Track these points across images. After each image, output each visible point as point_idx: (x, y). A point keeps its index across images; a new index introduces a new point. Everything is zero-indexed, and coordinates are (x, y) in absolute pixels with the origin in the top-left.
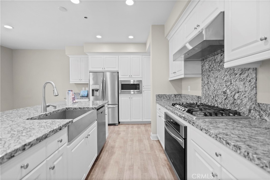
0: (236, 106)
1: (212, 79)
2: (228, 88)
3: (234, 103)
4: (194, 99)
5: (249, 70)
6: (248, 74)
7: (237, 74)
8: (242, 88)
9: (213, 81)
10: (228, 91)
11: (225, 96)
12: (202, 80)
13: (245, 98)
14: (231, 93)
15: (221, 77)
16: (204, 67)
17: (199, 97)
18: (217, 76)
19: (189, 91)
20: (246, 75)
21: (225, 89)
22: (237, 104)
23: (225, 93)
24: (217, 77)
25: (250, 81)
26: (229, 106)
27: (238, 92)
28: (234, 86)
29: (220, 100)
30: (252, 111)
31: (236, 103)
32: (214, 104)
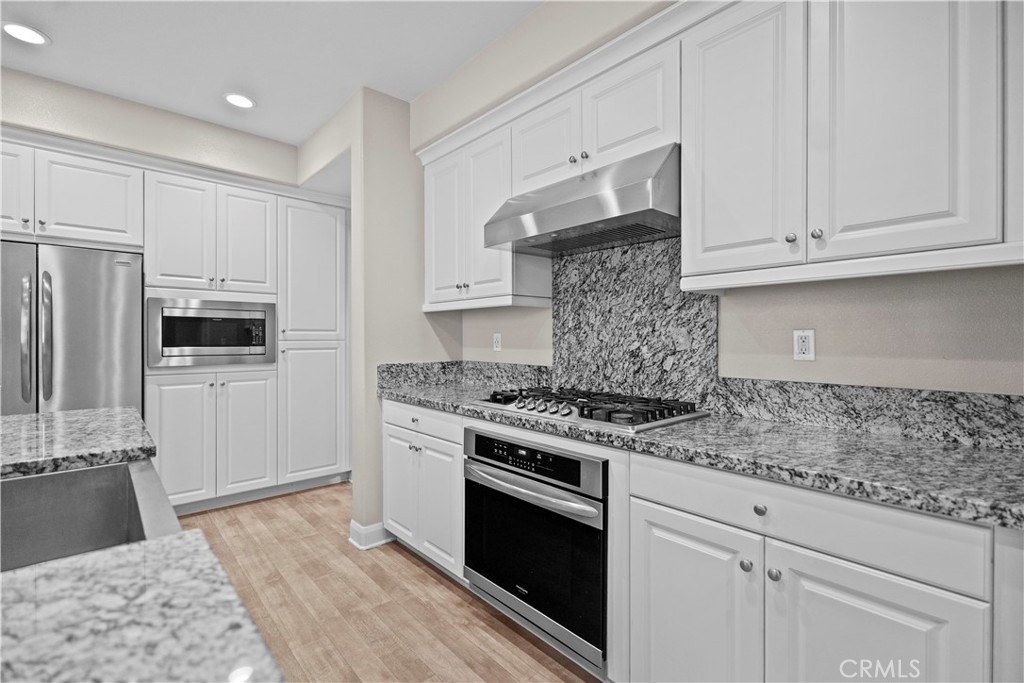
0: (667, 388)
1: (592, 315)
2: (645, 342)
3: (661, 380)
4: (520, 377)
5: (701, 300)
6: (700, 310)
7: (670, 307)
8: (683, 344)
9: (597, 322)
10: (644, 349)
11: (634, 364)
12: (554, 317)
13: (692, 368)
14: (654, 355)
15: (621, 311)
16: (563, 278)
17: (543, 369)
18: (611, 309)
19: (495, 349)
20: (694, 311)
21: (636, 344)
22: (670, 384)
23: (634, 354)
24: (610, 311)
25: (704, 327)
26: (647, 389)
27: (674, 354)
28: (663, 338)
29: (619, 376)
30: (709, 398)
31: (668, 382)
32: (601, 387)
